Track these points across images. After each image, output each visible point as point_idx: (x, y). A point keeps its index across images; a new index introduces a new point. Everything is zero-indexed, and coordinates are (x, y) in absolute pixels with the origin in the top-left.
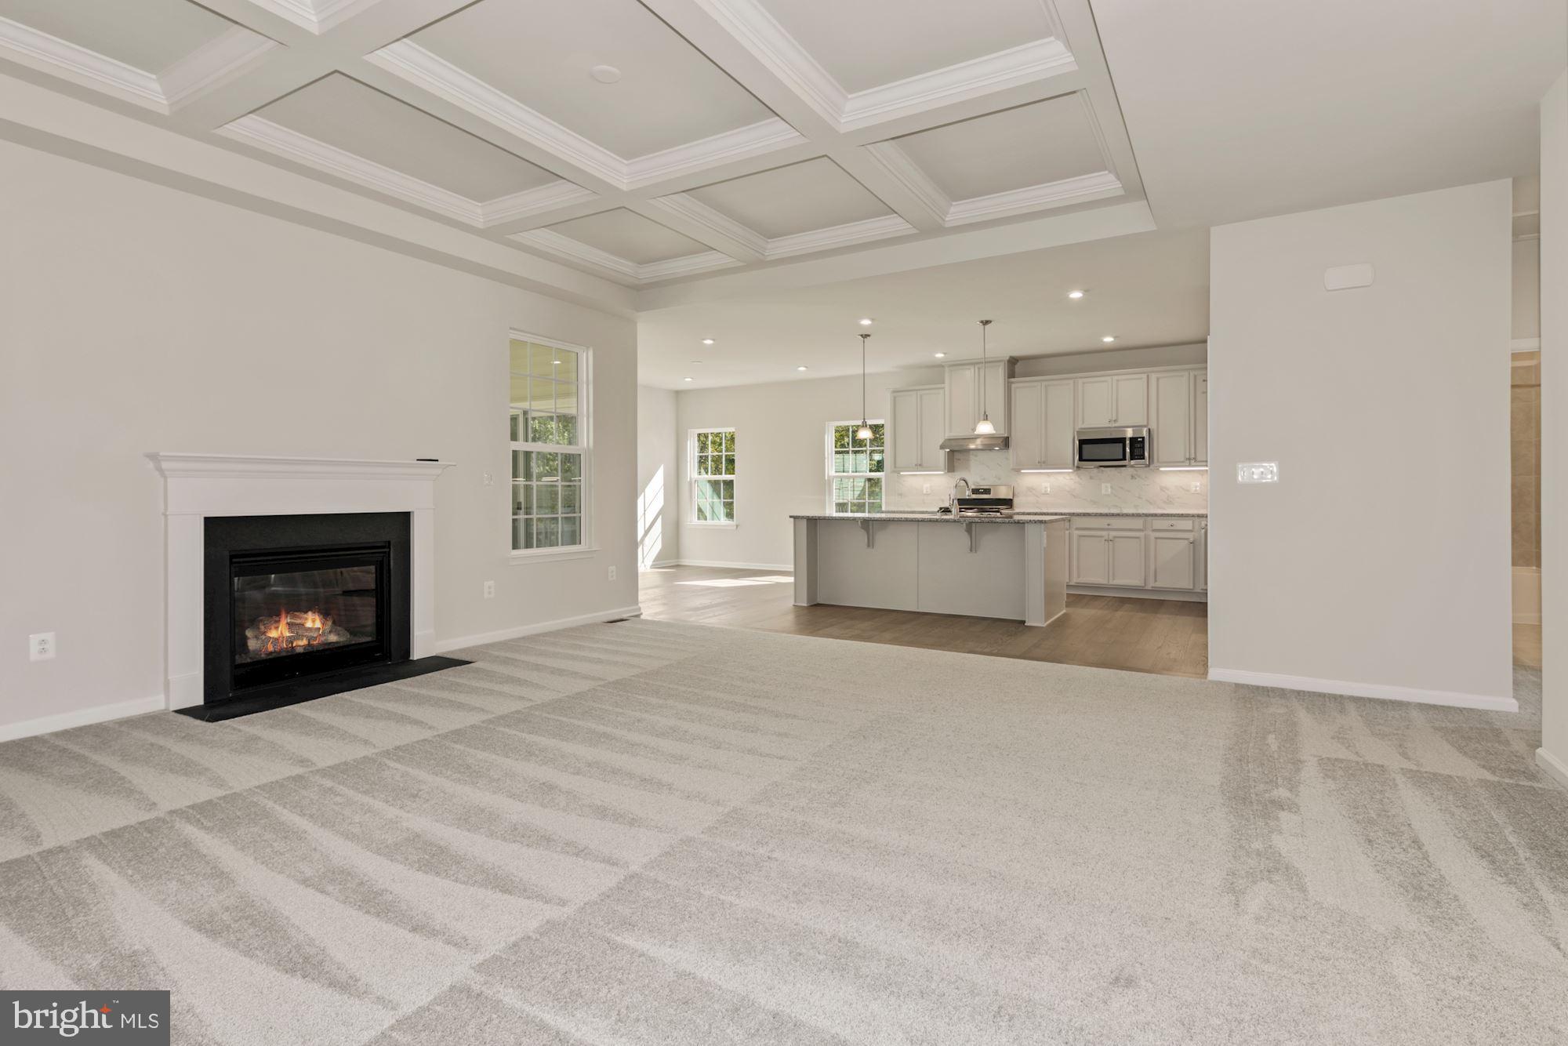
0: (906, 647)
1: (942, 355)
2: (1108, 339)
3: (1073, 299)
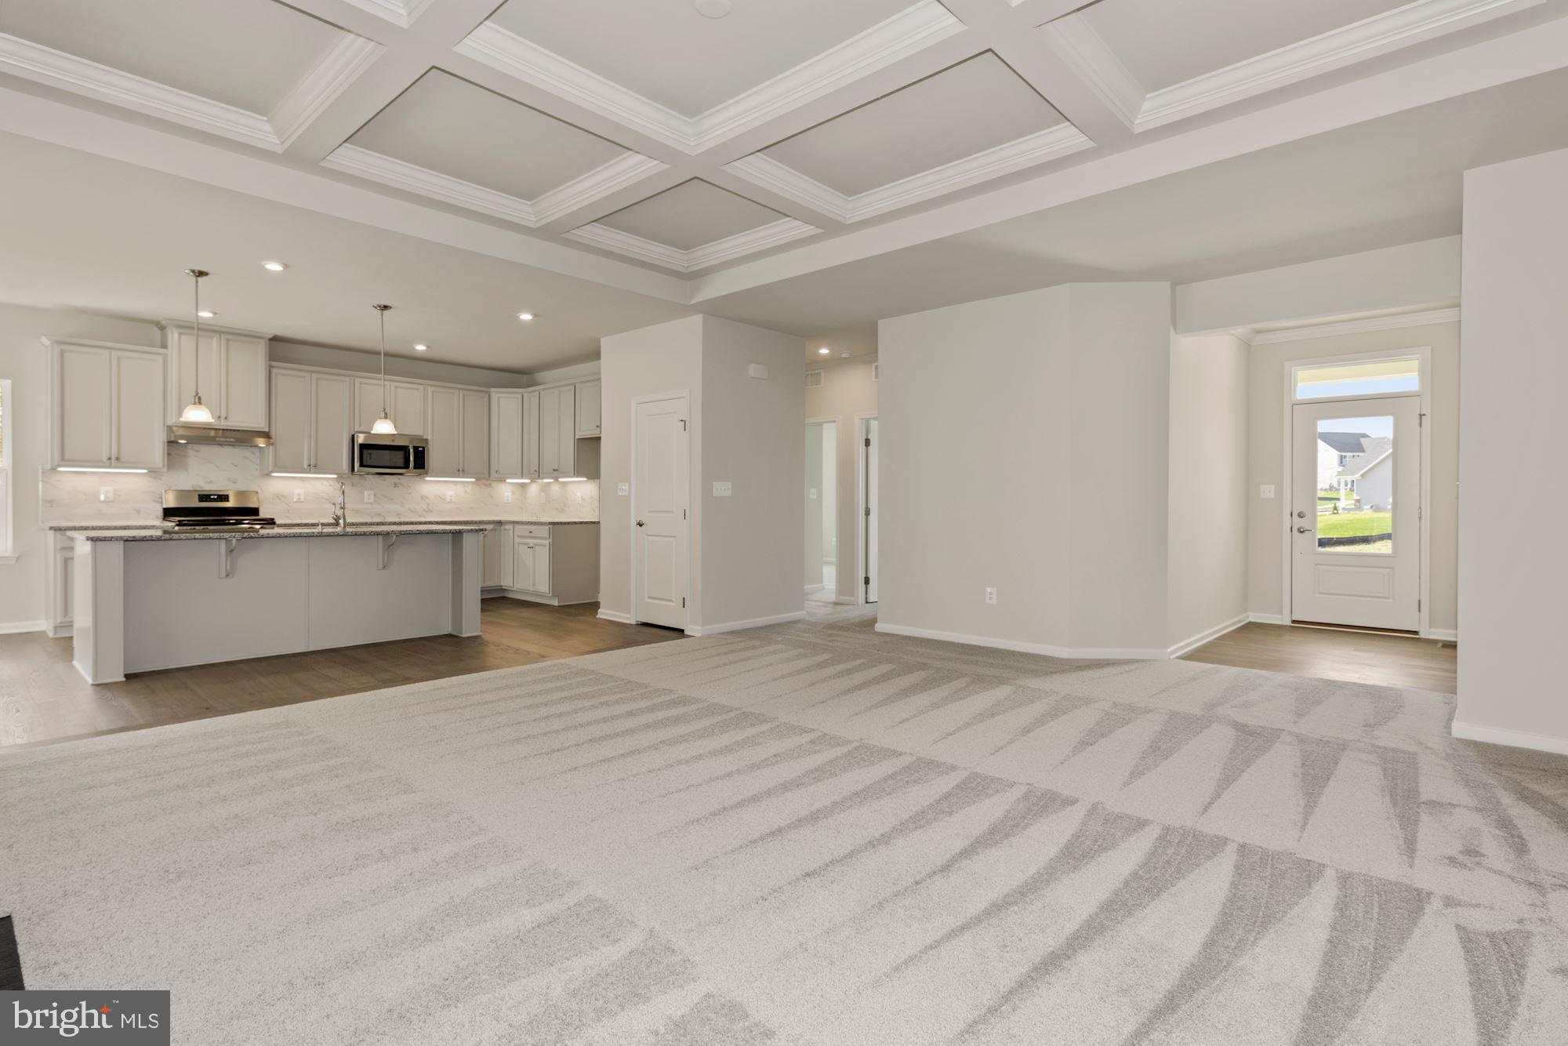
0: (403, 686)
1: (211, 315)
2: (420, 348)
3: (523, 321)
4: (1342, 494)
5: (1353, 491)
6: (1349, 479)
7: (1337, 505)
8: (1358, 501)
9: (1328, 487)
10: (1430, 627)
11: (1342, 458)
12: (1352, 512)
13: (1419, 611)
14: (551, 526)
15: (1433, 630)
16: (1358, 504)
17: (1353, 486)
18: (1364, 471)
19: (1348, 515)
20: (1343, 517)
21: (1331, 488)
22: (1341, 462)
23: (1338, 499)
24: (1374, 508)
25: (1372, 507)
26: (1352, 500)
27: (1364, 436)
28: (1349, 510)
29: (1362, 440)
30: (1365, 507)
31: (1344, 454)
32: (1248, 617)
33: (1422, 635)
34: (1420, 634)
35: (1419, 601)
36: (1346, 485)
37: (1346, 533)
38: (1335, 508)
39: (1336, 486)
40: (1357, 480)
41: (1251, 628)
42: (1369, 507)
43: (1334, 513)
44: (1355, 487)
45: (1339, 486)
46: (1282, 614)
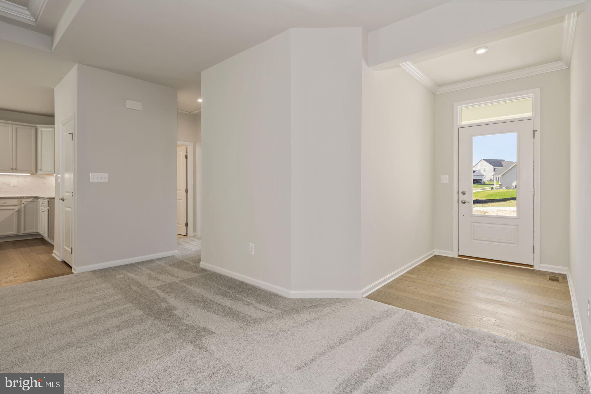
4: (495, 183)
5: (499, 181)
6: (497, 177)
7: (493, 187)
8: (501, 185)
9: (490, 180)
10: (540, 263)
11: (495, 169)
12: (498, 189)
13: (534, 253)
14: (48, 200)
15: (542, 265)
16: (500, 186)
17: (499, 179)
18: (503, 174)
19: (496, 191)
20: (495, 191)
21: (491, 180)
22: (495, 171)
23: (493, 184)
24: (507, 188)
25: (506, 187)
26: (498, 185)
27: (503, 161)
28: (497, 189)
29: (502, 162)
30: (503, 187)
31: (496, 167)
32: (434, 252)
33: (536, 268)
34: (534, 267)
35: (534, 246)
36: (496, 179)
37: (496, 198)
38: (492, 188)
39: (492, 179)
40: (500, 177)
41: (436, 258)
42: (505, 187)
43: (492, 190)
44: (499, 180)
45: (494, 179)
46: (453, 251)
